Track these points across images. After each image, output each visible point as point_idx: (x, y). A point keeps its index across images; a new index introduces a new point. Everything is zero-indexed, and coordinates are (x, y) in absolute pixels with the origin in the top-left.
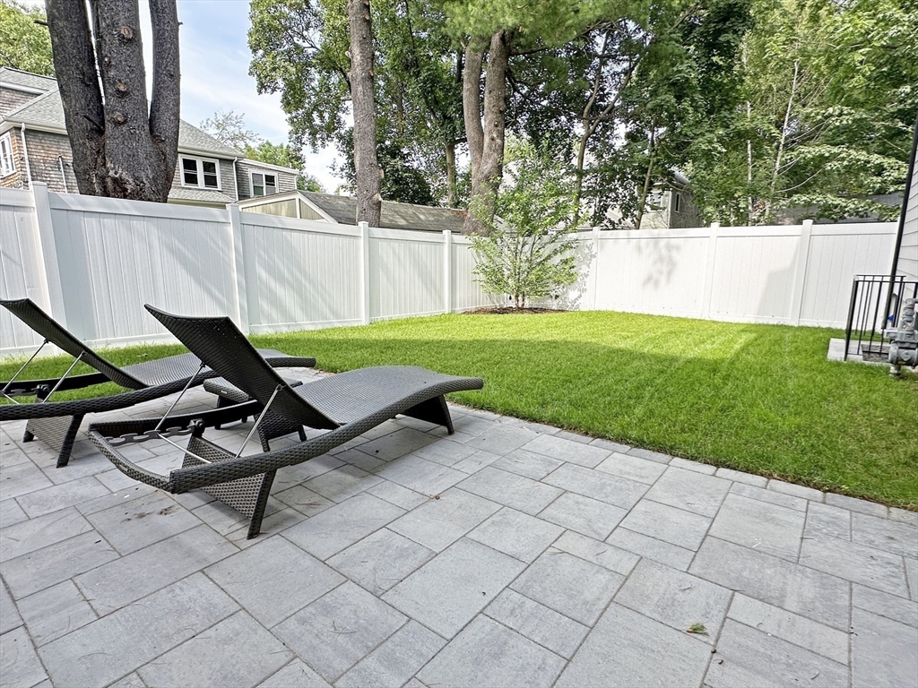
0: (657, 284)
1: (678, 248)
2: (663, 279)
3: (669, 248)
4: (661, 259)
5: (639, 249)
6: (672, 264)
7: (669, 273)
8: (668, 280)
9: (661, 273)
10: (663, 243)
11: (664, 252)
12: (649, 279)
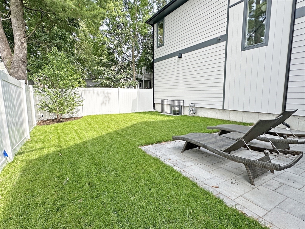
0: (105, 104)
1: (110, 94)
2: (107, 103)
3: (108, 93)
4: (105, 97)
5: (98, 94)
6: (109, 99)
7: (109, 101)
8: (109, 102)
9: (106, 101)
10: (105, 92)
11: (106, 95)
12: (103, 102)
